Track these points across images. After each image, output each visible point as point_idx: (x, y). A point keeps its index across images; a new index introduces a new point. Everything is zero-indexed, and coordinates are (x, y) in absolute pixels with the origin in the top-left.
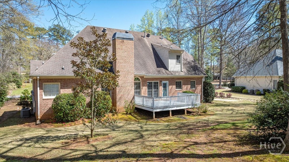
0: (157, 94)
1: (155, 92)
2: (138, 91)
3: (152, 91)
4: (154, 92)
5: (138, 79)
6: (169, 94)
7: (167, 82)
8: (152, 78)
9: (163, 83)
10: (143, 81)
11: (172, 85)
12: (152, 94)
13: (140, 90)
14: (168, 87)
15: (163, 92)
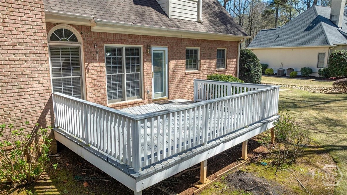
0: (138, 85)
1: (132, 79)
2: (72, 77)
3: (120, 78)
4: (128, 79)
5: (68, 33)
6: (169, 84)
7: (164, 49)
8: (121, 35)
9: (154, 53)
10: (87, 44)
11: (176, 59)
12: (121, 86)
13: (81, 75)
14: (167, 65)
15: (153, 79)
